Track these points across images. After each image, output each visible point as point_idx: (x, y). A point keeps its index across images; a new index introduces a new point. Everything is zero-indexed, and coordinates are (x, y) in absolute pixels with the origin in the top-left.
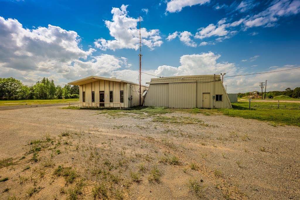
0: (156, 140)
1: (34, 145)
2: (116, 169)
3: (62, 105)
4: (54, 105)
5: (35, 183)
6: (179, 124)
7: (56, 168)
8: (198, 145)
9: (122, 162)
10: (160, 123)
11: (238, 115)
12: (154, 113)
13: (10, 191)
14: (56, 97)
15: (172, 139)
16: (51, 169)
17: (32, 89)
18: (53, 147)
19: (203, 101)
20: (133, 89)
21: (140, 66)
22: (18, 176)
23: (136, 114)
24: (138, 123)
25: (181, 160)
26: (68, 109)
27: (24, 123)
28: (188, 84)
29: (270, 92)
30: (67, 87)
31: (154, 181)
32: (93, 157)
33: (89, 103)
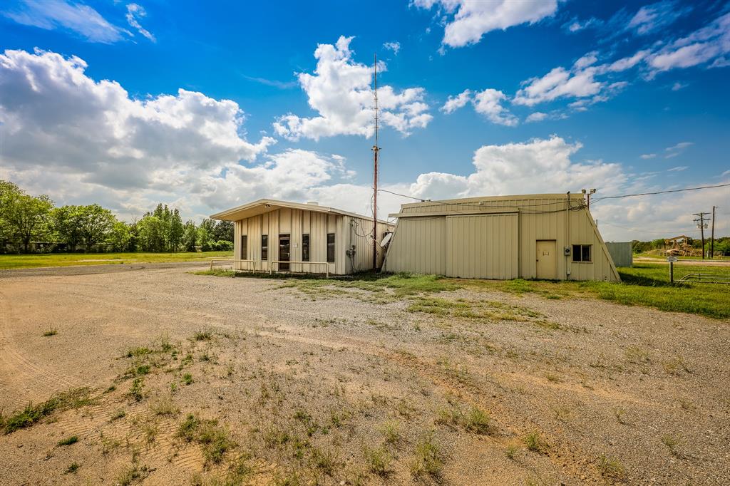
0: (420, 360)
1: (134, 358)
2: (325, 433)
3: (195, 265)
4: (179, 266)
5: (135, 455)
6: (477, 319)
7: (183, 419)
8: (538, 381)
9: (339, 414)
10: (428, 315)
11: (643, 301)
12: (412, 289)
13: (81, 472)
14: (182, 247)
15: (465, 359)
16: (171, 420)
17: (134, 229)
18: (175, 366)
19: (537, 261)
20: (359, 231)
21: (376, 174)
22: (99, 434)
23: (366, 292)
24: (372, 314)
25: (494, 420)
26: (209, 276)
27: (116, 305)
28: (496, 218)
29: (727, 238)
30: (207, 226)
31: (426, 477)
32: (267, 396)
33: (254, 262)
